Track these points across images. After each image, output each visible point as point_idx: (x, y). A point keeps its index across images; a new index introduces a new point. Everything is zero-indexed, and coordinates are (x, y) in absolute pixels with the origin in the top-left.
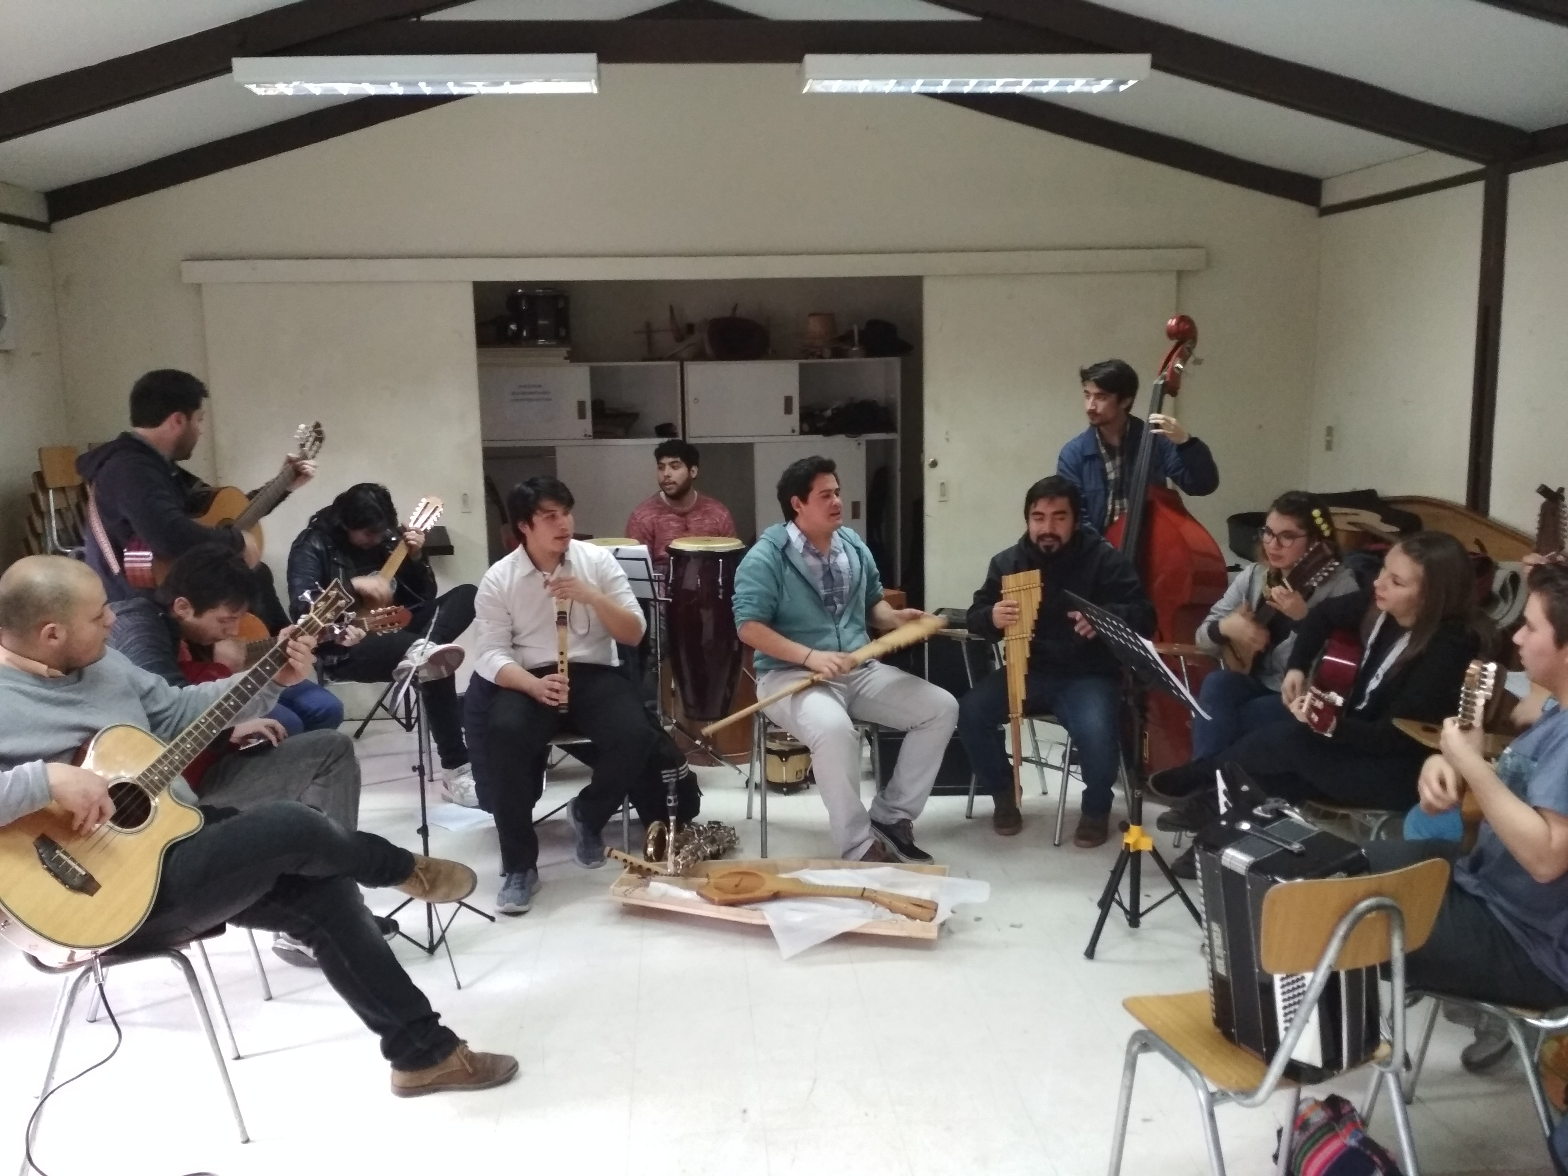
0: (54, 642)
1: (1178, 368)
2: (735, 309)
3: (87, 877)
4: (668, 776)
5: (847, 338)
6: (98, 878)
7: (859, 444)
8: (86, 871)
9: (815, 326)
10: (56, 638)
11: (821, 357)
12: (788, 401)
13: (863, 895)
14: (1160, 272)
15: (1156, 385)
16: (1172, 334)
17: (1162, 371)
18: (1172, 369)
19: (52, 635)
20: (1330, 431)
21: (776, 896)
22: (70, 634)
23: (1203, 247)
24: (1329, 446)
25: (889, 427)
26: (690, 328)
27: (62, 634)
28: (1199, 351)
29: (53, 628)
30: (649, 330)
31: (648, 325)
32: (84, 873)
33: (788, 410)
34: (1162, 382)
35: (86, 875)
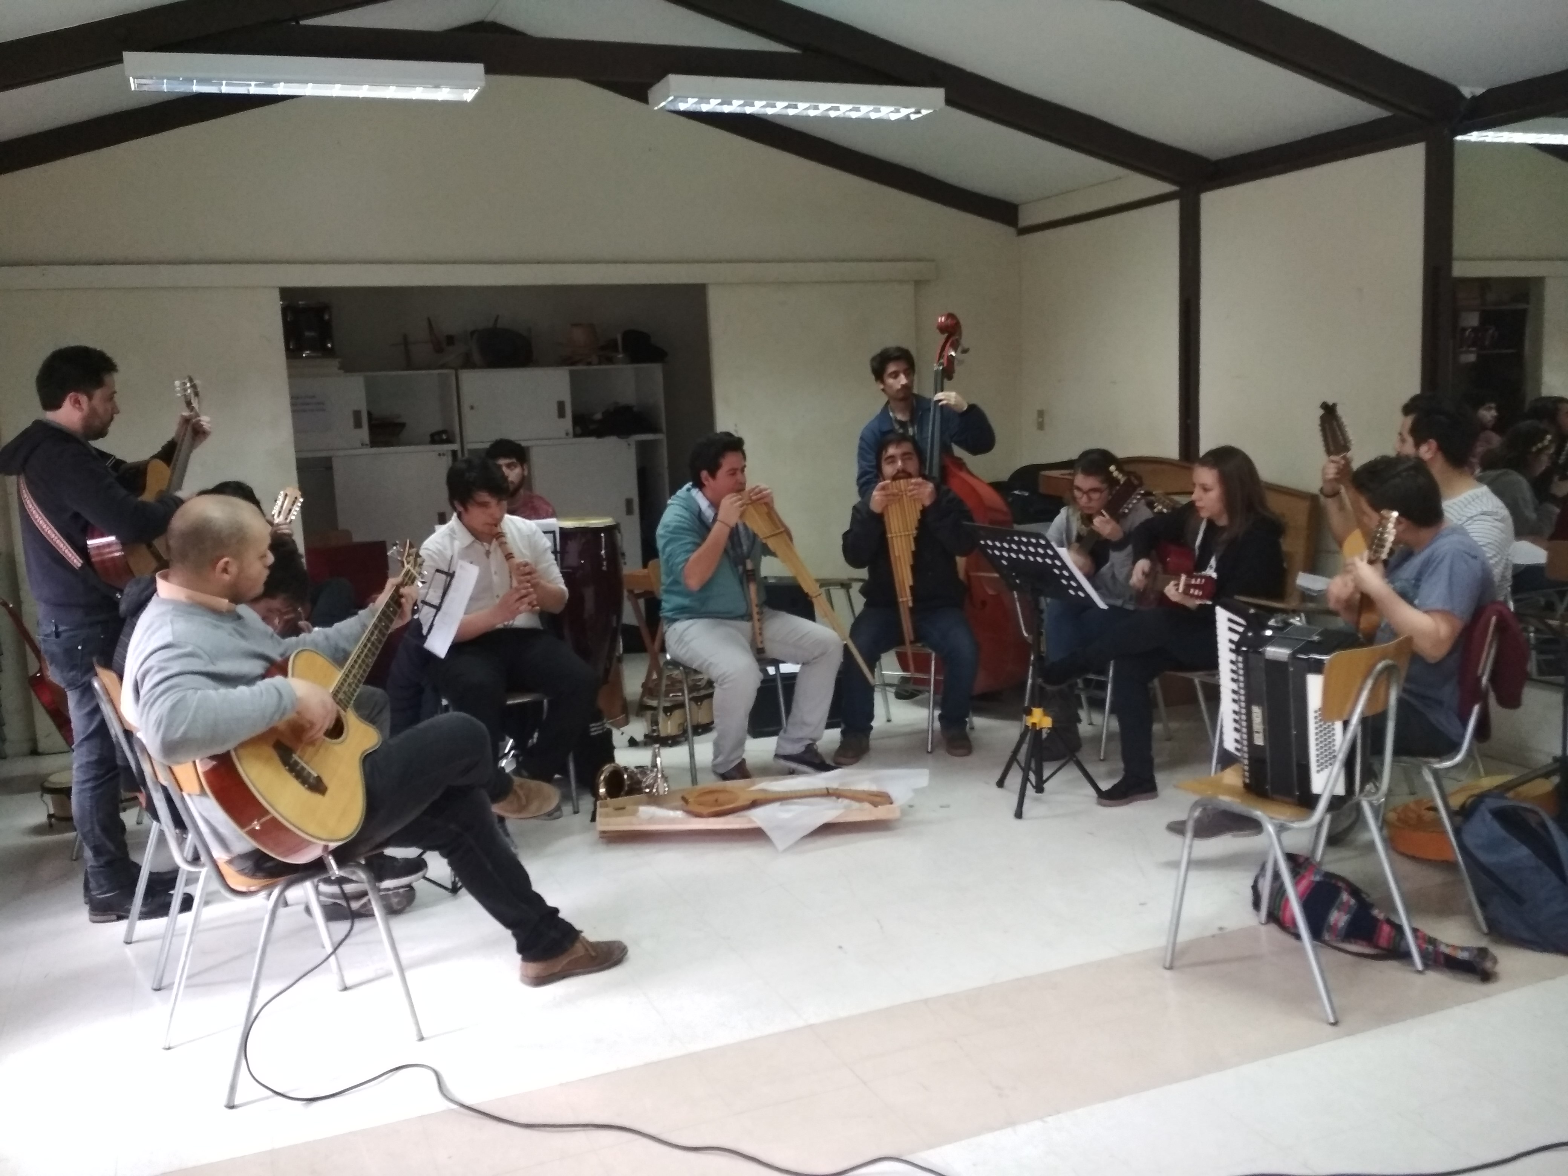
0: (227, 577)
1: (951, 355)
2: (496, 320)
3: (318, 779)
4: (595, 728)
5: (611, 346)
6: (325, 780)
7: (629, 445)
8: (316, 773)
9: (579, 335)
10: (227, 573)
11: (589, 364)
12: (561, 406)
13: (828, 794)
14: (901, 282)
15: (936, 372)
16: (942, 329)
17: (939, 360)
18: (948, 357)
19: (225, 570)
20: (1041, 414)
21: (754, 804)
22: (241, 570)
23: (933, 260)
24: (1041, 426)
25: (655, 430)
26: (450, 340)
27: (233, 569)
28: (965, 342)
29: (227, 563)
30: (406, 342)
31: (405, 337)
32: (316, 775)
33: (561, 414)
34: (941, 368)
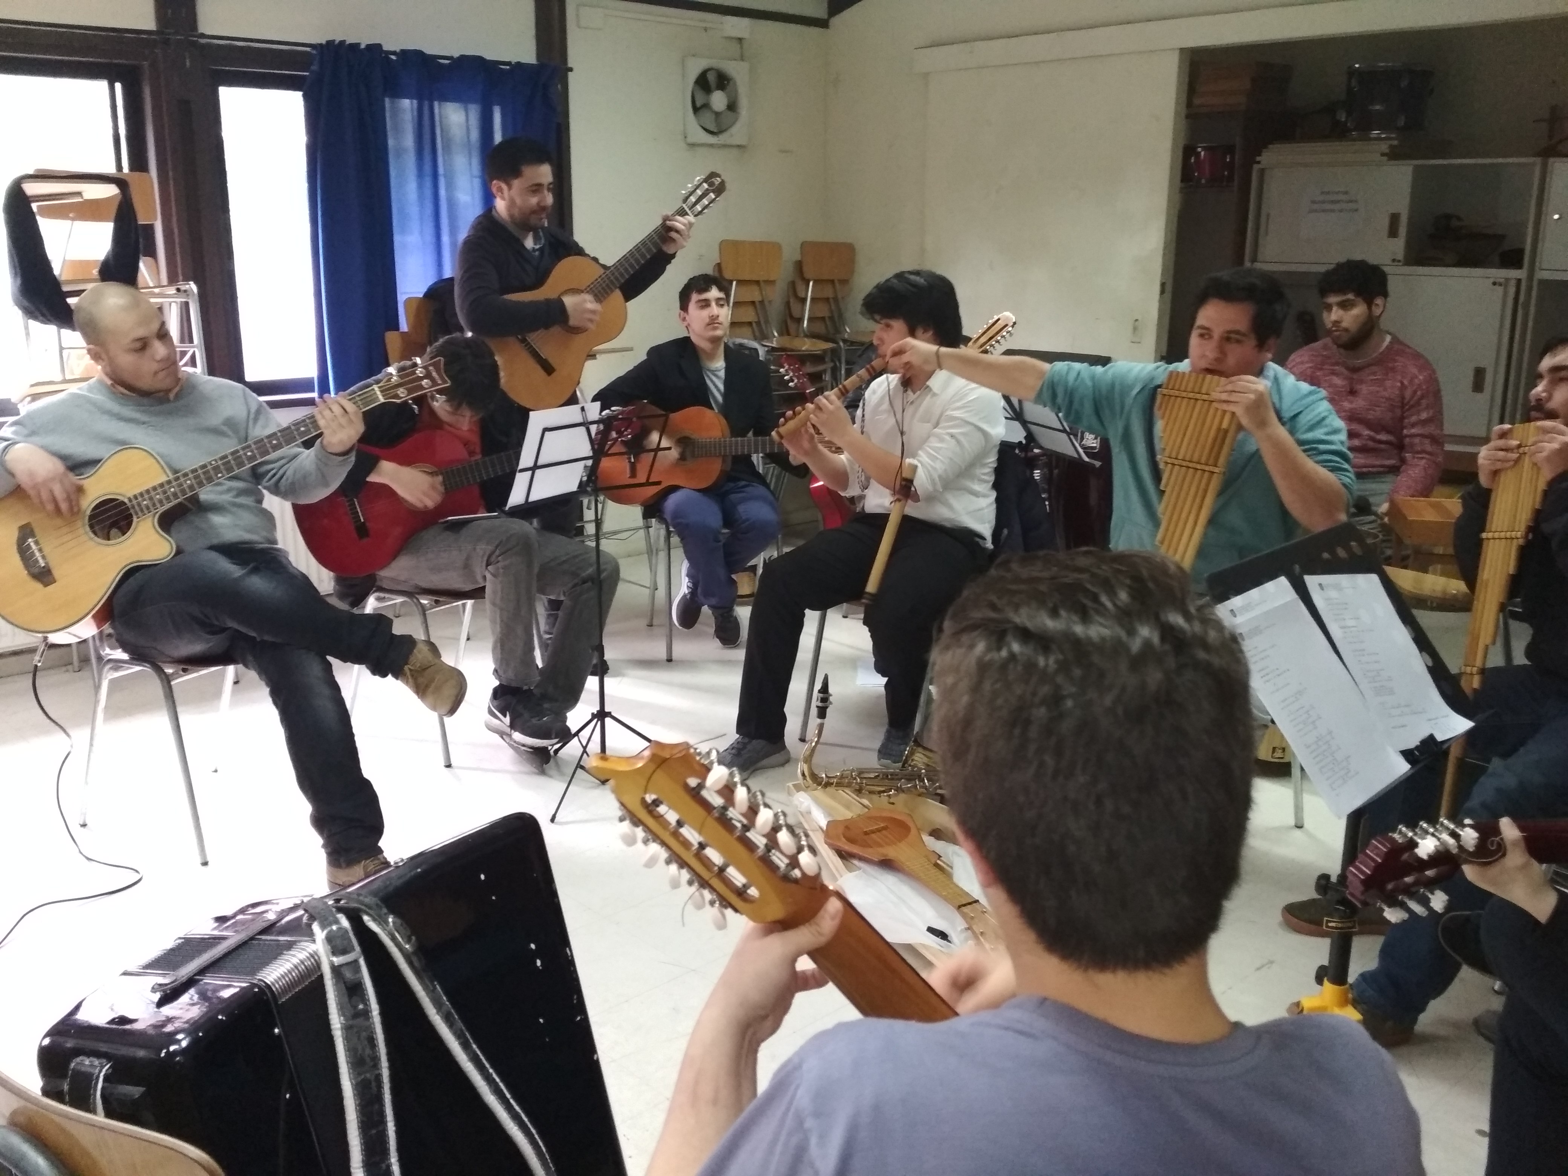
3: (44, 570)
6: (56, 573)
8: (46, 563)
32: (43, 565)
35: (44, 567)
